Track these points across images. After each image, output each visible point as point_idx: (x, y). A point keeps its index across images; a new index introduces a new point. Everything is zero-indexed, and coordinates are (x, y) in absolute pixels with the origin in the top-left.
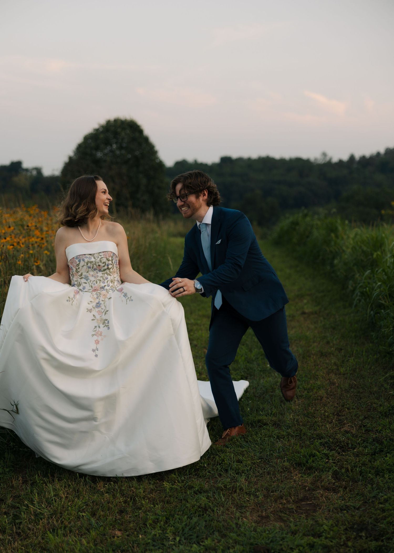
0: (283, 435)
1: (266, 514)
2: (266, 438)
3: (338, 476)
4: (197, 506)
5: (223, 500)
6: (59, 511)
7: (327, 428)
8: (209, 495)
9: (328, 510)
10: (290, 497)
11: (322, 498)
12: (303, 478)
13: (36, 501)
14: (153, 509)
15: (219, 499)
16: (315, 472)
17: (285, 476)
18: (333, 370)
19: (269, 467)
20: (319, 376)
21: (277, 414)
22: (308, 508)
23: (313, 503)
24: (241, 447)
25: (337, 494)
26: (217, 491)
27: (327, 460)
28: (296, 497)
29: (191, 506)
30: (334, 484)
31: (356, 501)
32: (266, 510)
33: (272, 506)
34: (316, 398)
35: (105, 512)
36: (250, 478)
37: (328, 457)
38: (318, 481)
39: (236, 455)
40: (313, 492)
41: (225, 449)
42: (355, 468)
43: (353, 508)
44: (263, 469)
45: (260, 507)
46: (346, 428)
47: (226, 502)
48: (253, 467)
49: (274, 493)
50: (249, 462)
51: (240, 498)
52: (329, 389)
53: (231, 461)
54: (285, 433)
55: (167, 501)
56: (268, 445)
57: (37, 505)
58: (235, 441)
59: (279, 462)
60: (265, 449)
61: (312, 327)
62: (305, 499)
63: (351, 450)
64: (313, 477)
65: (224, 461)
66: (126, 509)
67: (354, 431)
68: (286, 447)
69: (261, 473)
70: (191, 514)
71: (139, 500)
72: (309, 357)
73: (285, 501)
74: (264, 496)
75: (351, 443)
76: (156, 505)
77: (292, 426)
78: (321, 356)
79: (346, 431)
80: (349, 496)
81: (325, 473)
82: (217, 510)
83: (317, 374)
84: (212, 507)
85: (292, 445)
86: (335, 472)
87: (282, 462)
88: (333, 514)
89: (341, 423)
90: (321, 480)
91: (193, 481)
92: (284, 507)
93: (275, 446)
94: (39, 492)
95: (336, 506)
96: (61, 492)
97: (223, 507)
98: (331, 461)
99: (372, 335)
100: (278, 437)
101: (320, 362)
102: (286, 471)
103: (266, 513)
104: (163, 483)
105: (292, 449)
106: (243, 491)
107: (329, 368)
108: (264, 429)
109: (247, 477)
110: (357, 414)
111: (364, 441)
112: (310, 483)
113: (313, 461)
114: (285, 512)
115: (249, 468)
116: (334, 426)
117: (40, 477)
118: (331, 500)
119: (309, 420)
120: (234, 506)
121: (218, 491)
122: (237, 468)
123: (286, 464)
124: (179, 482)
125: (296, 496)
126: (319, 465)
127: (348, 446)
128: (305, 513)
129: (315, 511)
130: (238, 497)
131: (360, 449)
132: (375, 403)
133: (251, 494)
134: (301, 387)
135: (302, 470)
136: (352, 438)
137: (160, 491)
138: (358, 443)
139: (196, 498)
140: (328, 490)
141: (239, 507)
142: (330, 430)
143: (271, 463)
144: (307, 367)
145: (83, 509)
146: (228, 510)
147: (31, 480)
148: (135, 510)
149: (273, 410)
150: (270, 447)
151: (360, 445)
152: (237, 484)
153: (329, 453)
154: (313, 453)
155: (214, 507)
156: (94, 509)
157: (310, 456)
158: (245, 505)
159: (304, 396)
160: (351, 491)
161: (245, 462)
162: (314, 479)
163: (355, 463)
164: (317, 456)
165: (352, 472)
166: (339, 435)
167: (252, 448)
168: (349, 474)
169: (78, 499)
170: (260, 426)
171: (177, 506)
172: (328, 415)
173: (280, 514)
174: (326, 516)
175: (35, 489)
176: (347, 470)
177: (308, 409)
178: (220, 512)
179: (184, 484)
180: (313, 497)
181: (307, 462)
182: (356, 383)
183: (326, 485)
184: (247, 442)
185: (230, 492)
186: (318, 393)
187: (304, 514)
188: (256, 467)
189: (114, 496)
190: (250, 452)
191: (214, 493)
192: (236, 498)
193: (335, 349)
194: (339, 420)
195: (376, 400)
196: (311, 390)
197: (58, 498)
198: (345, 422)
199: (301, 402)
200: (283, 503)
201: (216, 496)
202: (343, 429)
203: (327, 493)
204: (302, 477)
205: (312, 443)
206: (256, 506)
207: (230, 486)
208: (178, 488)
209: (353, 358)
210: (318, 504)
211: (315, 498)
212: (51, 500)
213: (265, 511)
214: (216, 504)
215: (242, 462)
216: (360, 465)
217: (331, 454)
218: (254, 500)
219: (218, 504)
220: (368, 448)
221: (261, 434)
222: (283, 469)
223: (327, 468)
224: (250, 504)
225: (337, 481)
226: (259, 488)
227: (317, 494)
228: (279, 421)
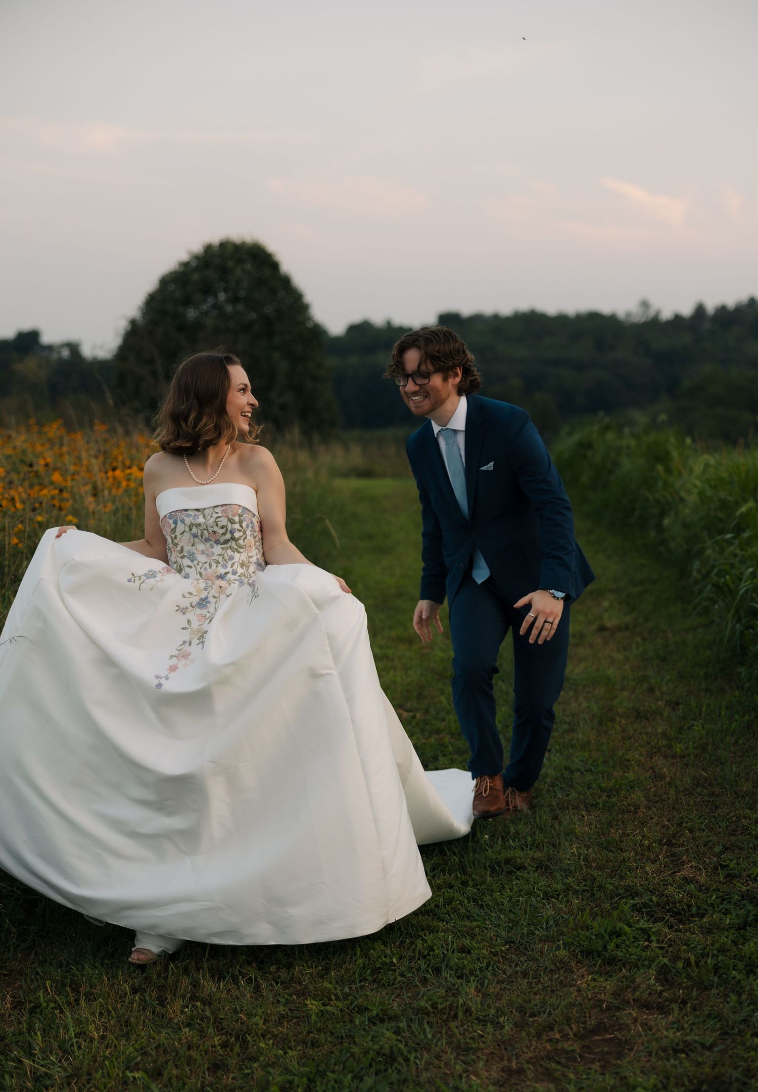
0: (556, 891)
1: (518, 1065)
2: (521, 899)
3: (669, 977)
4: (374, 1050)
5: (430, 1036)
6: (85, 1069)
7: (647, 873)
8: (401, 1025)
9: (647, 1052)
10: (569, 1025)
11: (636, 1026)
12: (597, 984)
13: (38, 1049)
14: (281, 1060)
15: (420, 1034)
16: (621, 970)
17: (560, 979)
18: (660, 748)
19: (526, 961)
20: (632, 762)
21: (545, 844)
22: (606, 1049)
23: (616, 1037)
24: (468, 917)
25: (666, 1016)
26: (417, 1018)
27: (646, 943)
28: (581, 1025)
29: (361, 1053)
30: (660, 994)
31: (705, 1030)
32: (518, 1056)
33: (531, 1045)
34: (625, 809)
35: (182, 1070)
36: (487, 986)
37: (649, 936)
38: (628, 987)
39: (458, 936)
40: (617, 1014)
41: (435, 924)
42: (704, 960)
43: (699, 1048)
44: (513, 965)
45: (505, 1049)
46: (686, 872)
47: (435, 1041)
48: (492, 963)
49: (536, 1018)
50: (484, 951)
51: (465, 1030)
52: (652, 790)
53: (448, 950)
54: (560, 886)
55: (312, 1041)
56: (526, 913)
57: (40, 1056)
58: (456, 906)
59: (546, 948)
60: (519, 921)
61: (619, 656)
62: (600, 1028)
63: (697, 919)
64: (618, 981)
65: (433, 950)
66: (227, 1060)
67: (702, 879)
68: (562, 917)
69: (508, 973)
70: (362, 1068)
71: (254, 1041)
72: (613, 720)
73: (558, 1036)
74: (516, 1024)
75: (696, 903)
76: (290, 1051)
77: (575, 869)
78: (636, 719)
79: (686, 877)
80: (690, 1020)
81: (642, 971)
82: (416, 1058)
83: (627, 757)
84: (405, 1053)
85: (575, 911)
86: (662, 967)
87: (554, 949)
88: (657, 1061)
89: (676, 861)
90: (634, 986)
91: (367, 995)
92: (556, 1049)
93: (540, 914)
94: (46, 1028)
95: (664, 1043)
96: (92, 1027)
97: (429, 1051)
98: (654, 944)
99: (740, 673)
100: (547, 896)
101: (635, 730)
102: (562, 968)
103: (518, 1063)
104: (306, 1002)
105: (574, 920)
106: (471, 1015)
107: (653, 744)
108: (517, 879)
109: (481, 984)
110: (710, 841)
111: (723, 900)
112: (612, 994)
113: (618, 946)
114: (557, 1058)
115: (484, 965)
116: (662, 869)
117: (49, 994)
118: (654, 1030)
119: (611, 855)
120: (452, 1049)
121: (419, 1016)
122: (460, 965)
123: (562, 953)
124: (337, 999)
125: (582, 1023)
126: (630, 955)
127: (689, 911)
128: (599, 1060)
129: (620, 1056)
130: (461, 1029)
131: (714, 916)
132: (745, 818)
133: (487, 1021)
134: (594, 786)
135: (595, 965)
136: (697, 893)
137: (299, 1018)
138: (711, 903)
139: (373, 1033)
140: (648, 1009)
141: (462, 1050)
142: (654, 878)
143: (530, 953)
144: (608, 743)
145: (137, 1064)
146: (438, 1057)
147: (30, 1002)
148: (246, 1063)
149: (537, 838)
150: (529, 917)
151: (714, 908)
152: (458, 1001)
153: (651, 928)
154: (618, 929)
155: (409, 1052)
156: (159, 1063)
157: (610, 935)
158: (474, 1046)
159: (601, 806)
160: (695, 1009)
161: (476, 951)
162: (620, 983)
163: (704, 948)
164: (625, 934)
165: (697, 967)
166: (671, 889)
167: (492, 919)
168: (692, 971)
169: (127, 1040)
170: (510, 872)
171: (332, 1052)
172: (649, 846)
173: (546, 1064)
174: (644, 1067)
175: (37, 1021)
176: (688, 963)
177: (608, 834)
178: (423, 1062)
179: (349, 1002)
180: (617, 1024)
181: (605, 948)
182: (708, 774)
183: (643, 998)
184: (482, 906)
185: (445, 1017)
186: (629, 798)
187: (598, 1064)
188: (499, 962)
189: (202, 1033)
190: (487, 929)
191: (411, 1019)
192: (456, 1030)
193: (664, 702)
194: (673, 855)
195: (747, 811)
196: (614, 793)
197: (85, 1041)
198: (684, 858)
199: (596, 817)
200: (554, 1041)
201: (415, 1026)
202: (679, 874)
203: (647, 1014)
204: (594, 980)
205: (615, 905)
206: (497, 1047)
207: (443, 1005)
208: (336, 1012)
209: (701, 721)
210: (626, 1040)
211: (622, 1026)
212: (69, 1045)
213: (516, 1059)
214: (414, 1045)
215: (469, 952)
216: (715, 952)
217: (654, 930)
218: (494, 1035)
219: (419, 1044)
220: (731, 915)
221: (511, 890)
222: (556, 963)
223: (646, 960)
224: (484, 1043)
225: (667, 987)
226: (504, 1006)
227: (624, 1018)
228: (549, 859)
